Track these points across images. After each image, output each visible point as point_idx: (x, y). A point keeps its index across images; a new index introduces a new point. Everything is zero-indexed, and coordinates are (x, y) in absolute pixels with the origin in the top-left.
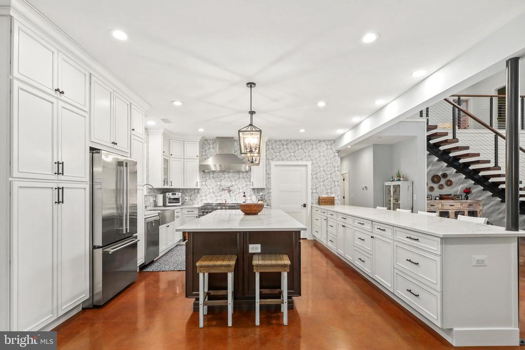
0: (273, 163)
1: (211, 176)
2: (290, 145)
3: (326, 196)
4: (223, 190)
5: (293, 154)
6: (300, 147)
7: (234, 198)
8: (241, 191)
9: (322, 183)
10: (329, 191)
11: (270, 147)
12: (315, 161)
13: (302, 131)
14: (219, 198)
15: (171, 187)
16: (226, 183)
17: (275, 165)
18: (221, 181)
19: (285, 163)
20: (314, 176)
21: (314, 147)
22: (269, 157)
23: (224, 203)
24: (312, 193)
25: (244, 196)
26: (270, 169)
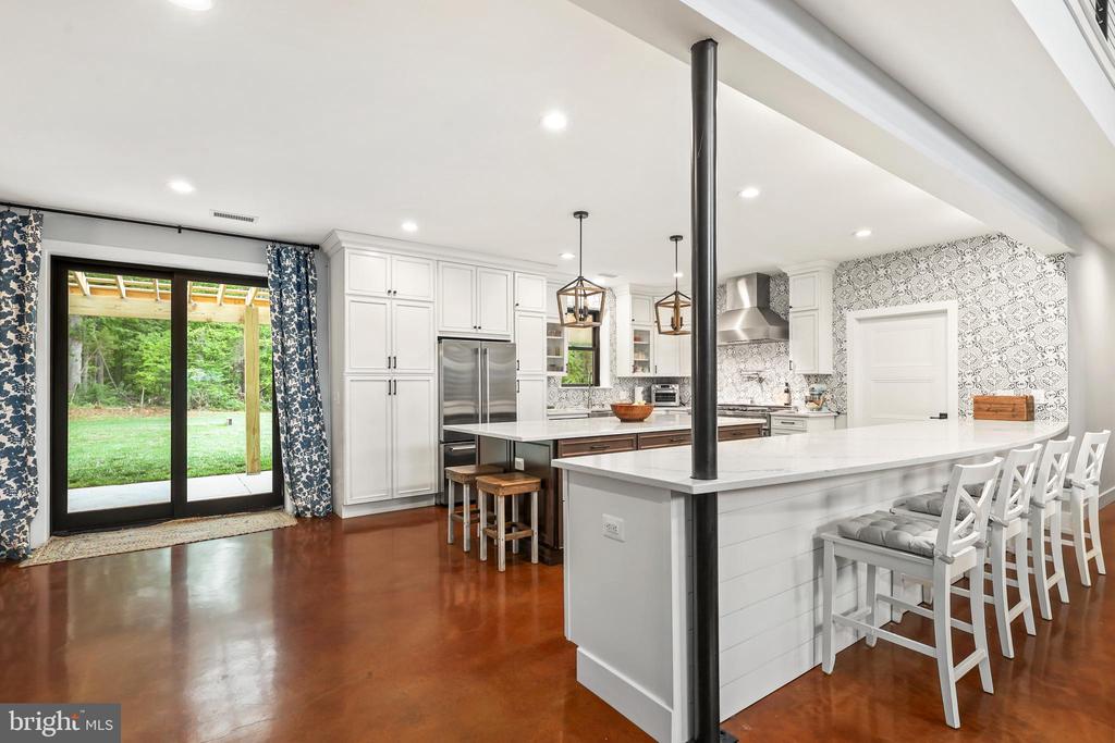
0: (851, 316)
1: (730, 352)
2: (894, 266)
3: (1011, 393)
4: (750, 378)
5: (902, 288)
6: (923, 265)
7: (769, 395)
8: (783, 380)
9: (995, 358)
10: (1022, 379)
11: (845, 279)
12: (969, 298)
13: (864, 233)
14: (742, 394)
15: (657, 375)
16: (753, 366)
17: (859, 320)
18: (746, 360)
19: (881, 311)
20: (970, 339)
21: (968, 258)
22: (841, 302)
23: (749, 403)
24: (962, 385)
25: (787, 391)
26: (844, 328)
